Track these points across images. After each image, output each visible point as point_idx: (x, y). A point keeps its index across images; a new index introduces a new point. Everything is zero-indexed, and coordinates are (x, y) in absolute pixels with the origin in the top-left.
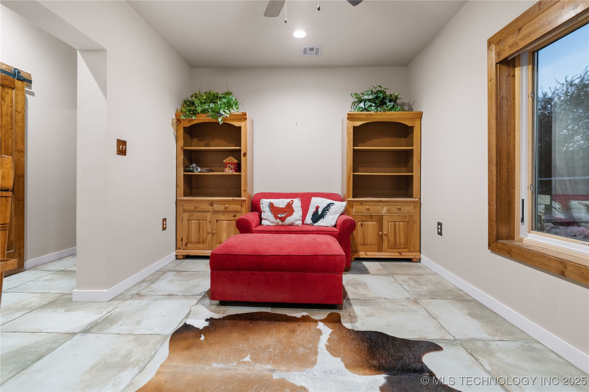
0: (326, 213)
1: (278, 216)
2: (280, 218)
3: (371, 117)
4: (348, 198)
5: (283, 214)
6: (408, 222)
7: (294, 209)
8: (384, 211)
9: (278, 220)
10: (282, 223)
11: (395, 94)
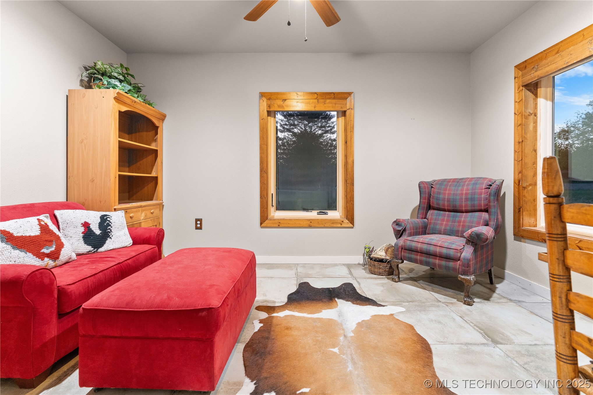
0: (109, 229)
1: (44, 253)
2: (48, 255)
3: (135, 105)
4: (114, 206)
5: (51, 246)
6: (156, 225)
7: (57, 234)
8: (142, 218)
9: (46, 259)
10: (54, 264)
11: (138, 85)
